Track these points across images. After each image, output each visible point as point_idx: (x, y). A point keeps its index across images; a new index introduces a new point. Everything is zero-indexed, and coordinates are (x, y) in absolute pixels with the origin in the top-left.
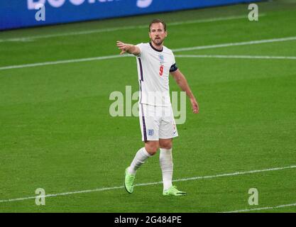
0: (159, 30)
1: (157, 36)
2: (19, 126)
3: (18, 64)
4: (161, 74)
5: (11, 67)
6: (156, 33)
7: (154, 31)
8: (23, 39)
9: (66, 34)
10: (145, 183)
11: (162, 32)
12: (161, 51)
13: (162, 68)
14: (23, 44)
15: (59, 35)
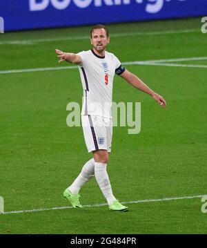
0: (101, 36)
1: (99, 42)
2: (16, 134)
3: (18, 69)
4: (107, 84)
5: (10, 72)
6: (99, 39)
7: (96, 37)
8: (24, 42)
9: (70, 38)
10: (149, 199)
11: (105, 38)
12: (103, 57)
13: (106, 76)
14: (23, 47)
15: (63, 39)
